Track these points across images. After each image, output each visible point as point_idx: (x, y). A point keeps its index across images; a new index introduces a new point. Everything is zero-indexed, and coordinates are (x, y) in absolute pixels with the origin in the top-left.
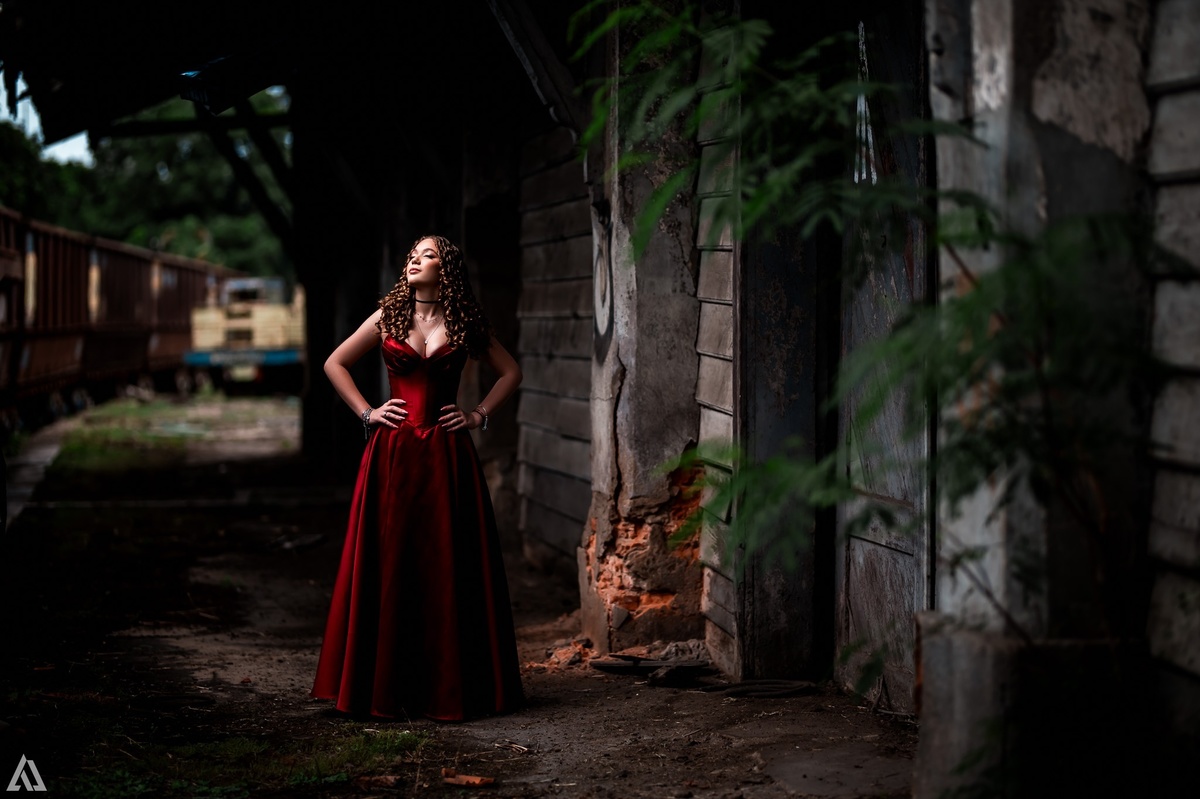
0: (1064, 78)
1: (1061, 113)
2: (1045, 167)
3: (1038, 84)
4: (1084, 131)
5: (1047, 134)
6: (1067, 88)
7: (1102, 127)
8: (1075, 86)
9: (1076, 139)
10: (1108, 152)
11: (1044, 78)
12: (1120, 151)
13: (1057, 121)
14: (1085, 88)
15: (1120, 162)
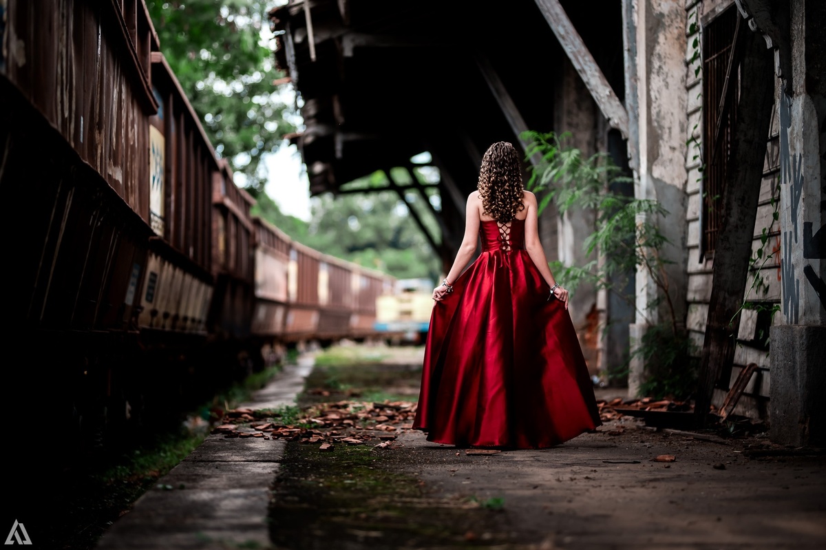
0: (662, 165)
1: (661, 175)
2: (656, 190)
3: (654, 167)
4: (667, 180)
5: (656, 181)
6: (663, 168)
7: (673, 179)
8: (665, 168)
9: (665, 183)
10: (675, 187)
11: (656, 165)
12: (678, 186)
13: (659, 177)
14: (668, 168)
15: (678, 189)
